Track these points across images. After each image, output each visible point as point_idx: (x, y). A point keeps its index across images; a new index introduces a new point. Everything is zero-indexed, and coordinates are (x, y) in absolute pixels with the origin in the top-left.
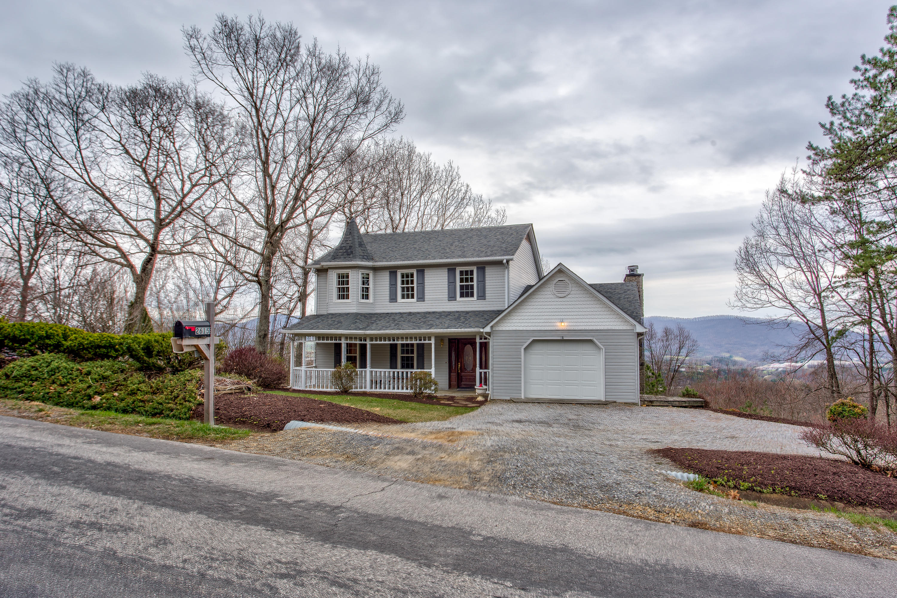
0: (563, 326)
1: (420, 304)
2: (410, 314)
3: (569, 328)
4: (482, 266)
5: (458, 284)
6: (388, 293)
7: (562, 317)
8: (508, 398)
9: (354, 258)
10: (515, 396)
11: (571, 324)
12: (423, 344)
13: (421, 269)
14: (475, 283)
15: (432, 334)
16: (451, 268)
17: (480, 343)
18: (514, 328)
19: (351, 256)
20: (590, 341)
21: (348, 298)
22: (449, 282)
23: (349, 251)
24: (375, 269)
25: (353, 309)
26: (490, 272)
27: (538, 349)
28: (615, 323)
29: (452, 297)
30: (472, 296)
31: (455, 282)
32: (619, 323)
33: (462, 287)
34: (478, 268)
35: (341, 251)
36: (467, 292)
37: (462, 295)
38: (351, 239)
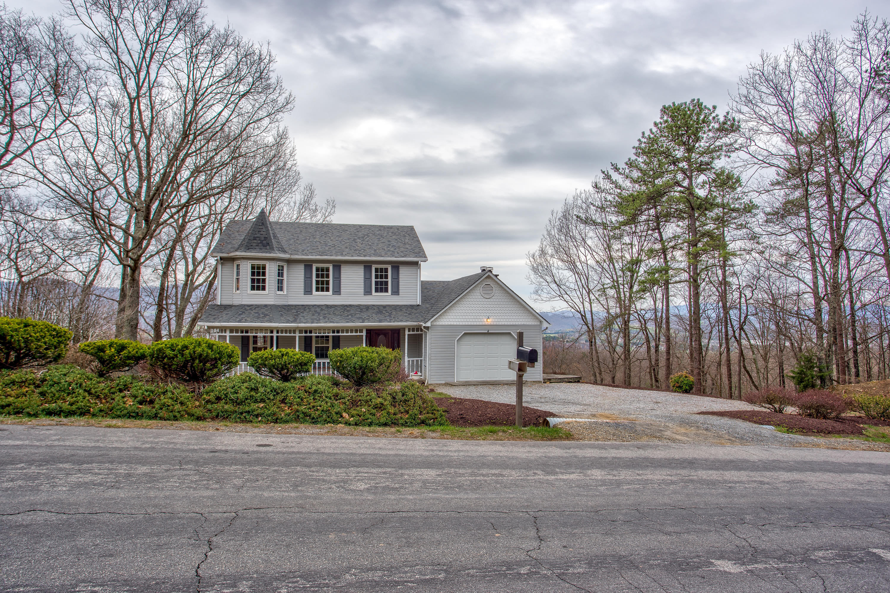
0: (490, 321)
1: (337, 297)
2: (327, 306)
3: (495, 323)
4: (396, 266)
5: (374, 280)
6: (302, 285)
7: (488, 314)
8: (443, 382)
9: (272, 249)
10: (449, 380)
11: (496, 320)
12: (339, 336)
13: (338, 265)
14: (389, 280)
15: (364, 327)
16: (367, 265)
17: (408, 335)
18: (449, 323)
19: (268, 247)
20: (509, 334)
21: (264, 288)
22: (365, 278)
23: (264, 242)
24: (289, 262)
25: (270, 301)
26: (404, 272)
27: (468, 340)
28: (526, 320)
29: (367, 292)
30: (386, 291)
31: (371, 278)
32: (529, 320)
33: (376, 283)
34: (392, 267)
35: (255, 241)
36: (382, 287)
37: (377, 291)
38: (264, 230)
